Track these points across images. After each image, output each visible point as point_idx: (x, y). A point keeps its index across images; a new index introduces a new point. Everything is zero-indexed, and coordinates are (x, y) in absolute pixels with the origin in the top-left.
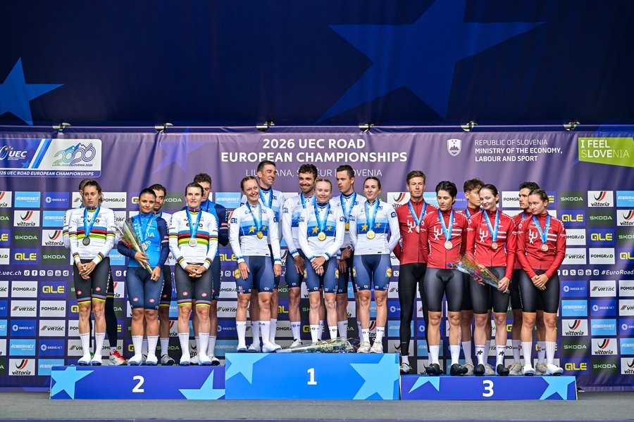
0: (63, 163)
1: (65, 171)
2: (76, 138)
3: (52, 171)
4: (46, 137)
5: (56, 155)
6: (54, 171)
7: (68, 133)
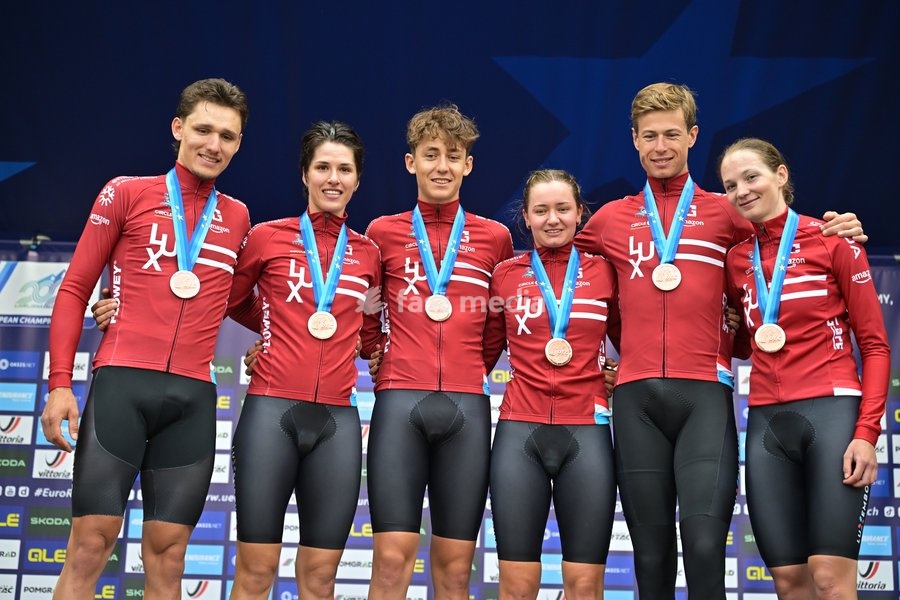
0: (33, 302)
1: (36, 317)
2: (59, 260)
3: (13, 316)
4: (8, 259)
5: (23, 290)
6: (16, 316)
7: (45, 254)
